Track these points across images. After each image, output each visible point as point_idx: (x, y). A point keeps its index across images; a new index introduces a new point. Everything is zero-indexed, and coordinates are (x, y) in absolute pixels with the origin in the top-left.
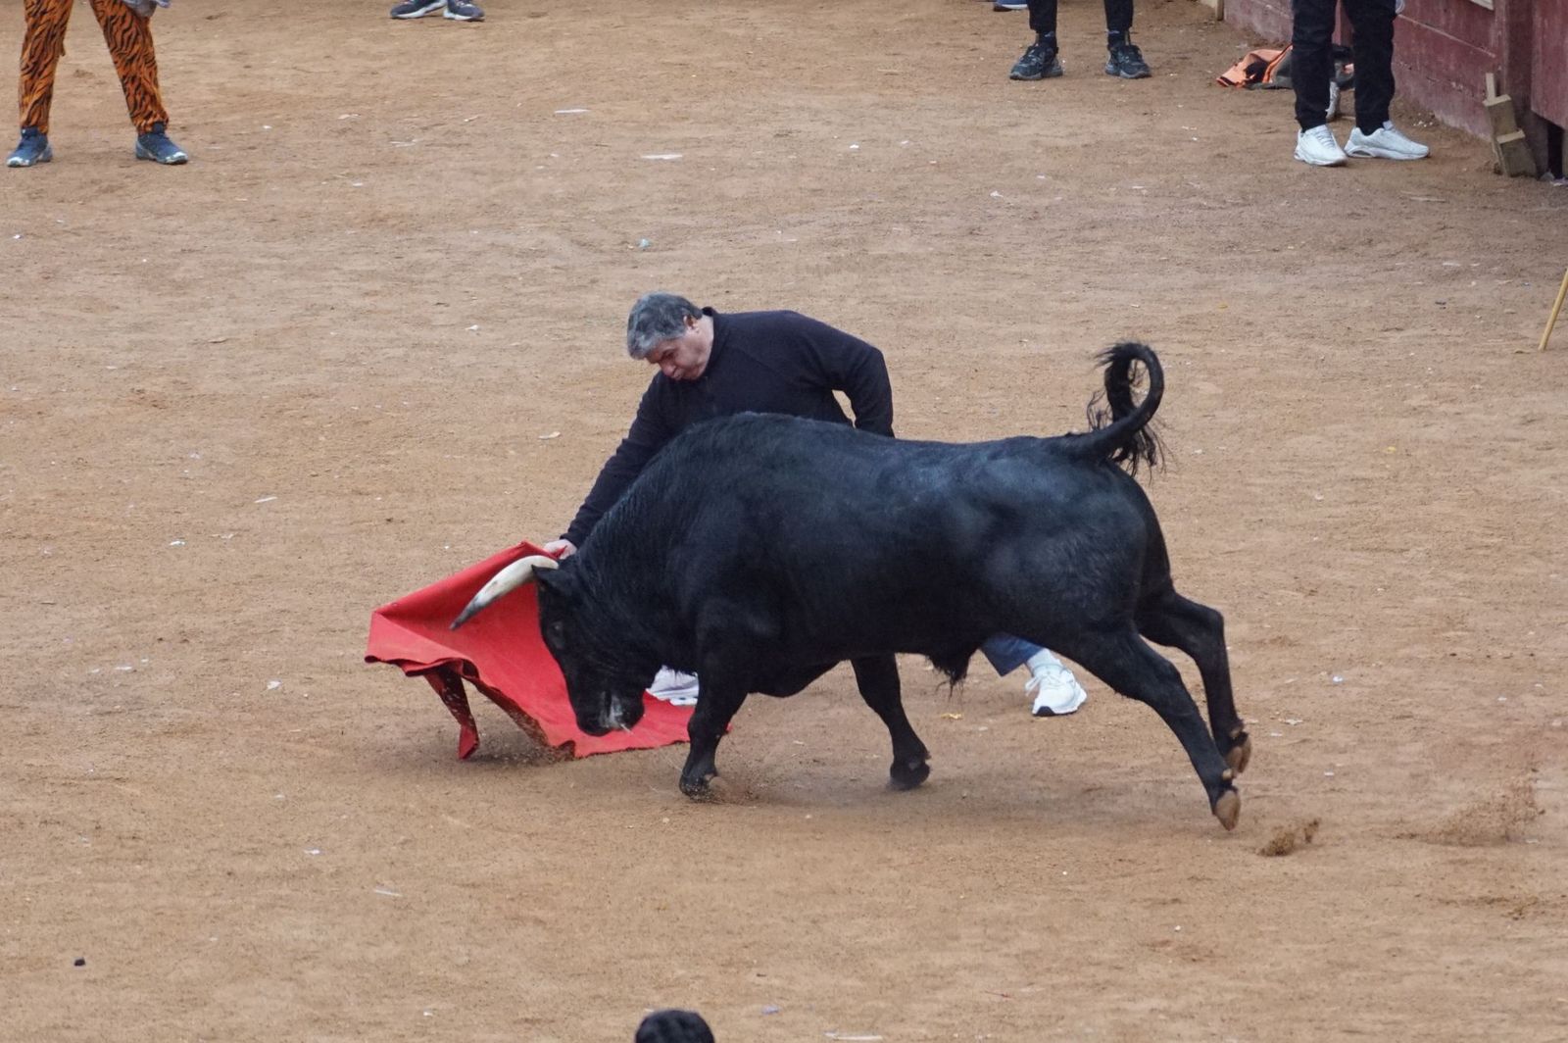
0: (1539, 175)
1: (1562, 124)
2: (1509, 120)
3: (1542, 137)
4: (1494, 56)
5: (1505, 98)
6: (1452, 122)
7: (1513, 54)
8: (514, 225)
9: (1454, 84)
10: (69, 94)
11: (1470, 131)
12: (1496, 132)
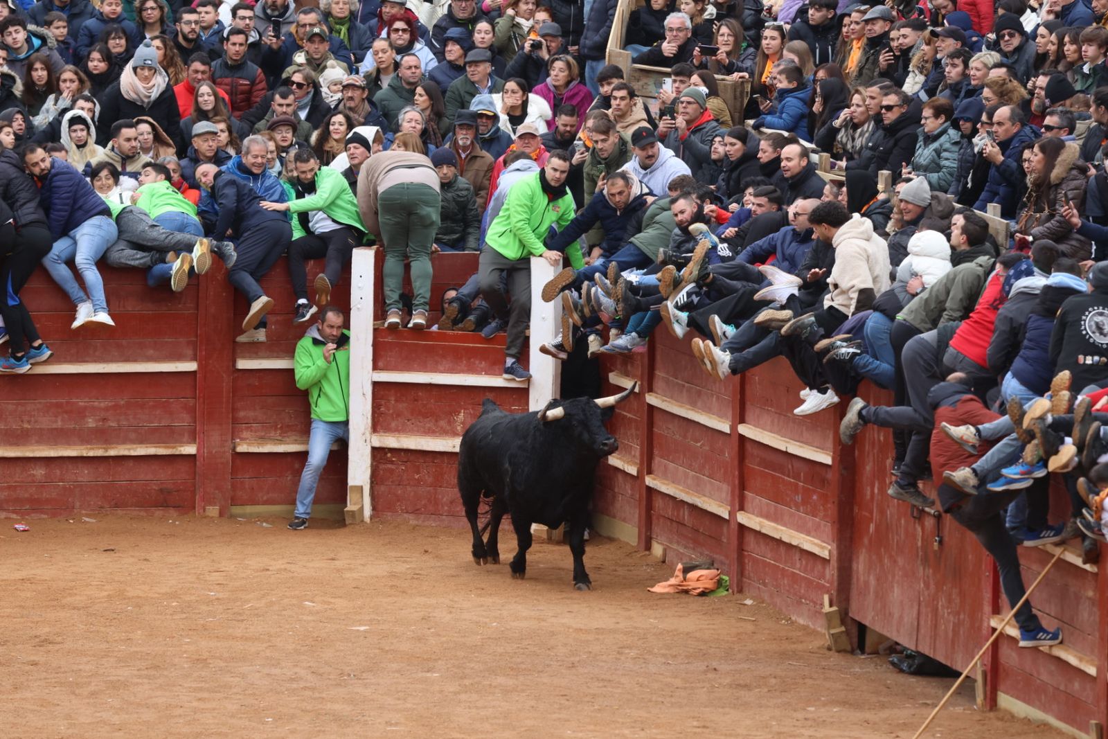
0: (852, 652)
1: (867, 623)
2: (837, 621)
3: (854, 631)
4: (828, 585)
5: (834, 608)
6: (801, 621)
7: (840, 584)
8: (279, 663)
9: (803, 601)
10: (17, 589)
11: (811, 626)
12: (829, 627)
